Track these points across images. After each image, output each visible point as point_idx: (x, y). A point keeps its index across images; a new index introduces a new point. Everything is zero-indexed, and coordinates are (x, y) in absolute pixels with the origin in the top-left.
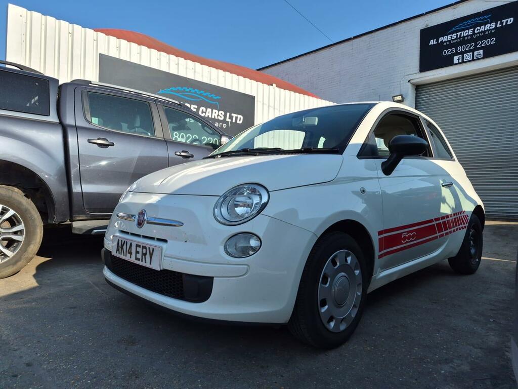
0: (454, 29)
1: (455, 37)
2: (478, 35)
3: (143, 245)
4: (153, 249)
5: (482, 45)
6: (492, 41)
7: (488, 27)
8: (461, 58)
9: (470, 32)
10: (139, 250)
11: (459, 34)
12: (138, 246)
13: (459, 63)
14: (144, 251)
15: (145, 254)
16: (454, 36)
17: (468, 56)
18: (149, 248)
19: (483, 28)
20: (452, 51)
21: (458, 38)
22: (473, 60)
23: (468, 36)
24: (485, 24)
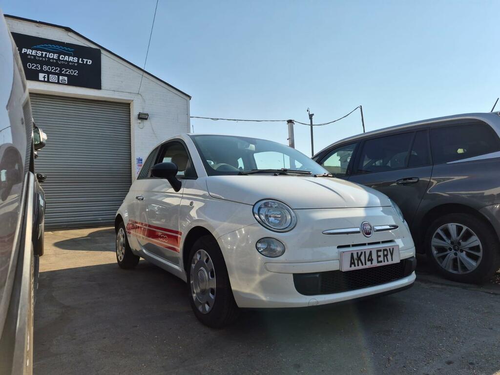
0: (38, 46)
1: (40, 55)
2: (63, 62)
3: (384, 248)
4: (393, 249)
5: (67, 73)
6: (76, 73)
7: (71, 59)
8: (46, 77)
9: (56, 56)
10: (381, 254)
11: (44, 53)
12: (378, 251)
13: (44, 81)
14: (386, 253)
15: (387, 255)
16: (39, 53)
17: (53, 78)
18: (390, 249)
19: (66, 58)
20: (37, 67)
21: (44, 57)
22: (58, 83)
23: (53, 59)
24: (69, 55)
